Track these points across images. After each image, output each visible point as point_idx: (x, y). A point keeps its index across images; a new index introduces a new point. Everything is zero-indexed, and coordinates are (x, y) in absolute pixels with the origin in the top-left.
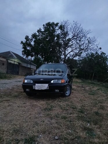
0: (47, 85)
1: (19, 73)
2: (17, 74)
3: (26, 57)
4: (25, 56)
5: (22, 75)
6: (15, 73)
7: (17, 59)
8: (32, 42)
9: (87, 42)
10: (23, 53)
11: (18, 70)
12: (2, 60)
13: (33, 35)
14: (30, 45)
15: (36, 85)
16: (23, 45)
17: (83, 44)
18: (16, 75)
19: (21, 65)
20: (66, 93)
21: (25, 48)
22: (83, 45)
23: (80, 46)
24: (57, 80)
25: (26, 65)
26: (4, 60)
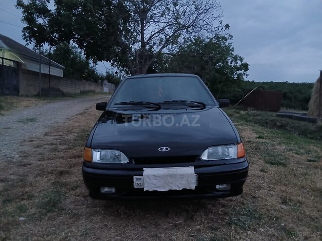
0: (190, 170)
1: (20, 91)
2: (16, 92)
3: (36, 46)
4: (33, 44)
5: (27, 96)
6: (7, 92)
7: (9, 51)
8: (48, 2)
10: (27, 34)
11: (15, 83)
14: (44, 11)
15: (148, 171)
16: (24, 12)
18: (13, 95)
19: (23, 67)
21: (29, 19)
24: (224, 147)
25: (38, 66)
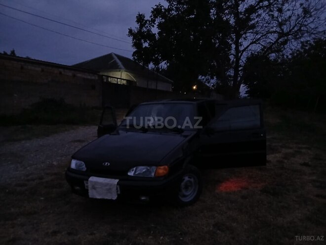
7: (126, 71)
8: (153, 26)
9: (300, 11)
10: (136, 58)
12: (89, 77)
13: (155, 10)
14: (150, 36)
16: (133, 39)
17: (290, 17)
20: (184, 196)
22: (288, 23)
23: (280, 25)
25: (146, 83)
26: (93, 78)
